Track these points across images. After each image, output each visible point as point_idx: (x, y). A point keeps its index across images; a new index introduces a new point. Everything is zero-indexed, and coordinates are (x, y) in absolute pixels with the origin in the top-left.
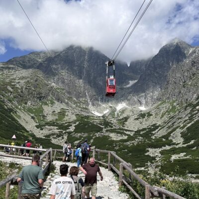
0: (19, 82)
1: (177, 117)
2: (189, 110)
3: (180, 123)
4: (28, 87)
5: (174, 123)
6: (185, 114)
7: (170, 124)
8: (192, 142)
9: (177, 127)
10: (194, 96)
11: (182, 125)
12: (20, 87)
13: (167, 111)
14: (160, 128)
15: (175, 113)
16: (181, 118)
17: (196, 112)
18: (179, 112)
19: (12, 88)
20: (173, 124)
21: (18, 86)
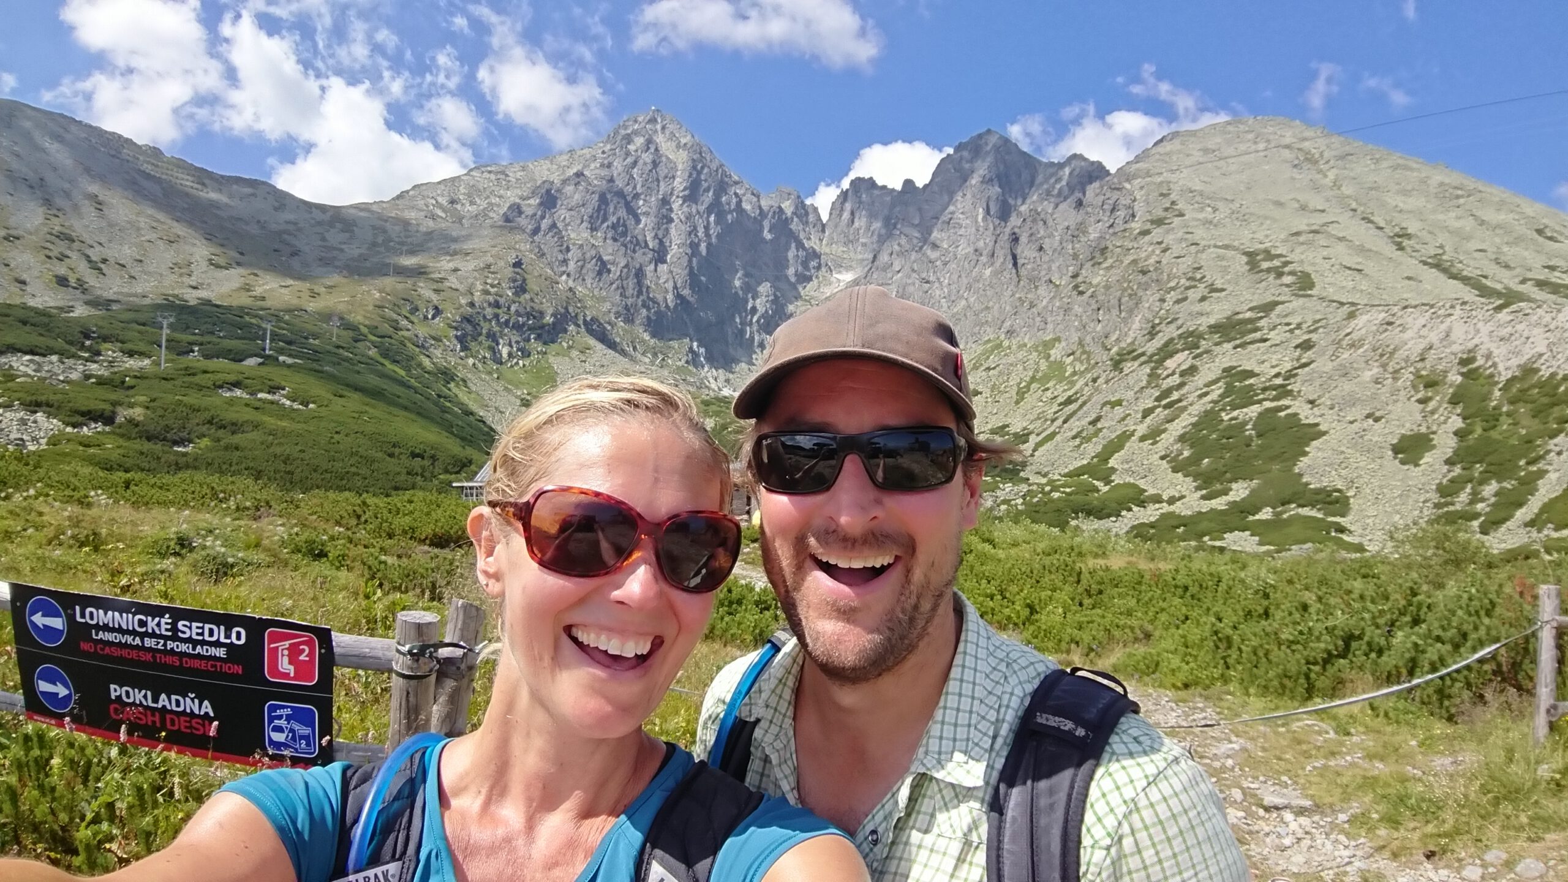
0: (456, 270)
1: (1098, 399)
2: (1137, 373)
3: (1123, 419)
4: (492, 286)
5: (1098, 419)
6: (1128, 387)
7: (1076, 425)
8: (1239, 491)
9: (1125, 437)
10: (1136, 325)
11: (1142, 429)
12: (461, 287)
13: (1033, 379)
14: (1033, 439)
15: (1072, 383)
16: (1119, 403)
17: (1176, 379)
18: (1094, 380)
19: (436, 291)
20: (1093, 423)
21: (453, 282)
